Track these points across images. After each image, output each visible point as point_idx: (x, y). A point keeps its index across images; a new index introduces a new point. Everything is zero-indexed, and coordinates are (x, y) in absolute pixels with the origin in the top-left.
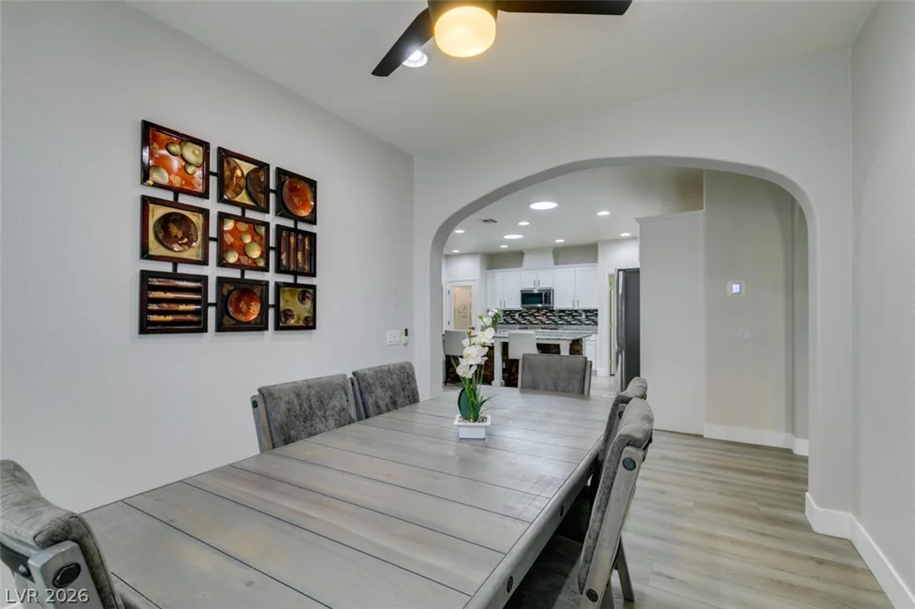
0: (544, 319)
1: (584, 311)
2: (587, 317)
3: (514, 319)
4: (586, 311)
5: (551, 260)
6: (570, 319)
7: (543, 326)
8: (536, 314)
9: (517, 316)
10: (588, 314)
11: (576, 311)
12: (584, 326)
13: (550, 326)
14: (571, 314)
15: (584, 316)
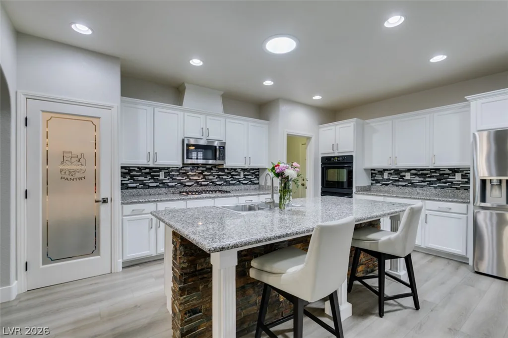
0: (200, 179)
1: (242, 169)
2: (245, 175)
3: (157, 181)
4: (244, 170)
5: (219, 107)
6: (228, 178)
7: (200, 188)
8: (190, 173)
9: (162, 176)
10: (246, 173)
11: (235, 170)
12: (243, 187)
13: (208, 188)
14: (229, 173)
15: (242, 176)
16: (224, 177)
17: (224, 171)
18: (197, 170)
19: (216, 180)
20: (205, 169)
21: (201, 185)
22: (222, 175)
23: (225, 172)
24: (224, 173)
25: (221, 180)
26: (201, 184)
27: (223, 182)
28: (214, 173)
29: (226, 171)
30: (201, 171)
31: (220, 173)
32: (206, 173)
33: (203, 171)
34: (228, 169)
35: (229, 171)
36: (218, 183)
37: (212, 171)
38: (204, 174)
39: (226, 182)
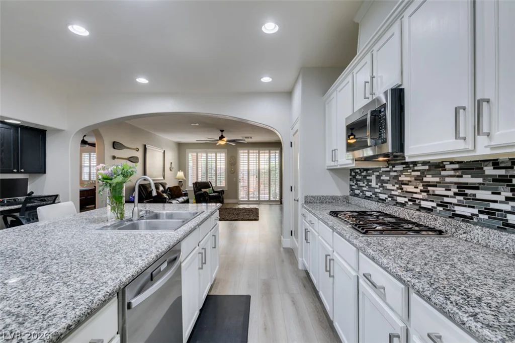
3: (370, 188)
9: (373, 181)
16: (481, 194)
17: (481, 173)
18: (414, 171)
19: (454, 201)
20: (427, 167)
21: (421, 208)
22: (476, 187)
23: (485, 177)
24: (480, 180)
25: (472, 201)
26: (419, 205)
27: (475, 211)
28: (448, 180)
29: (489, 170)
30: (418, 173)
31: (467, 179)
32: (429, 178)
33: (423, 173)
34: (496, 164)
35: (502, 172)
36: (459, 210)
37: (443, 173)
38: (425, 179)
39: (490, 212)
